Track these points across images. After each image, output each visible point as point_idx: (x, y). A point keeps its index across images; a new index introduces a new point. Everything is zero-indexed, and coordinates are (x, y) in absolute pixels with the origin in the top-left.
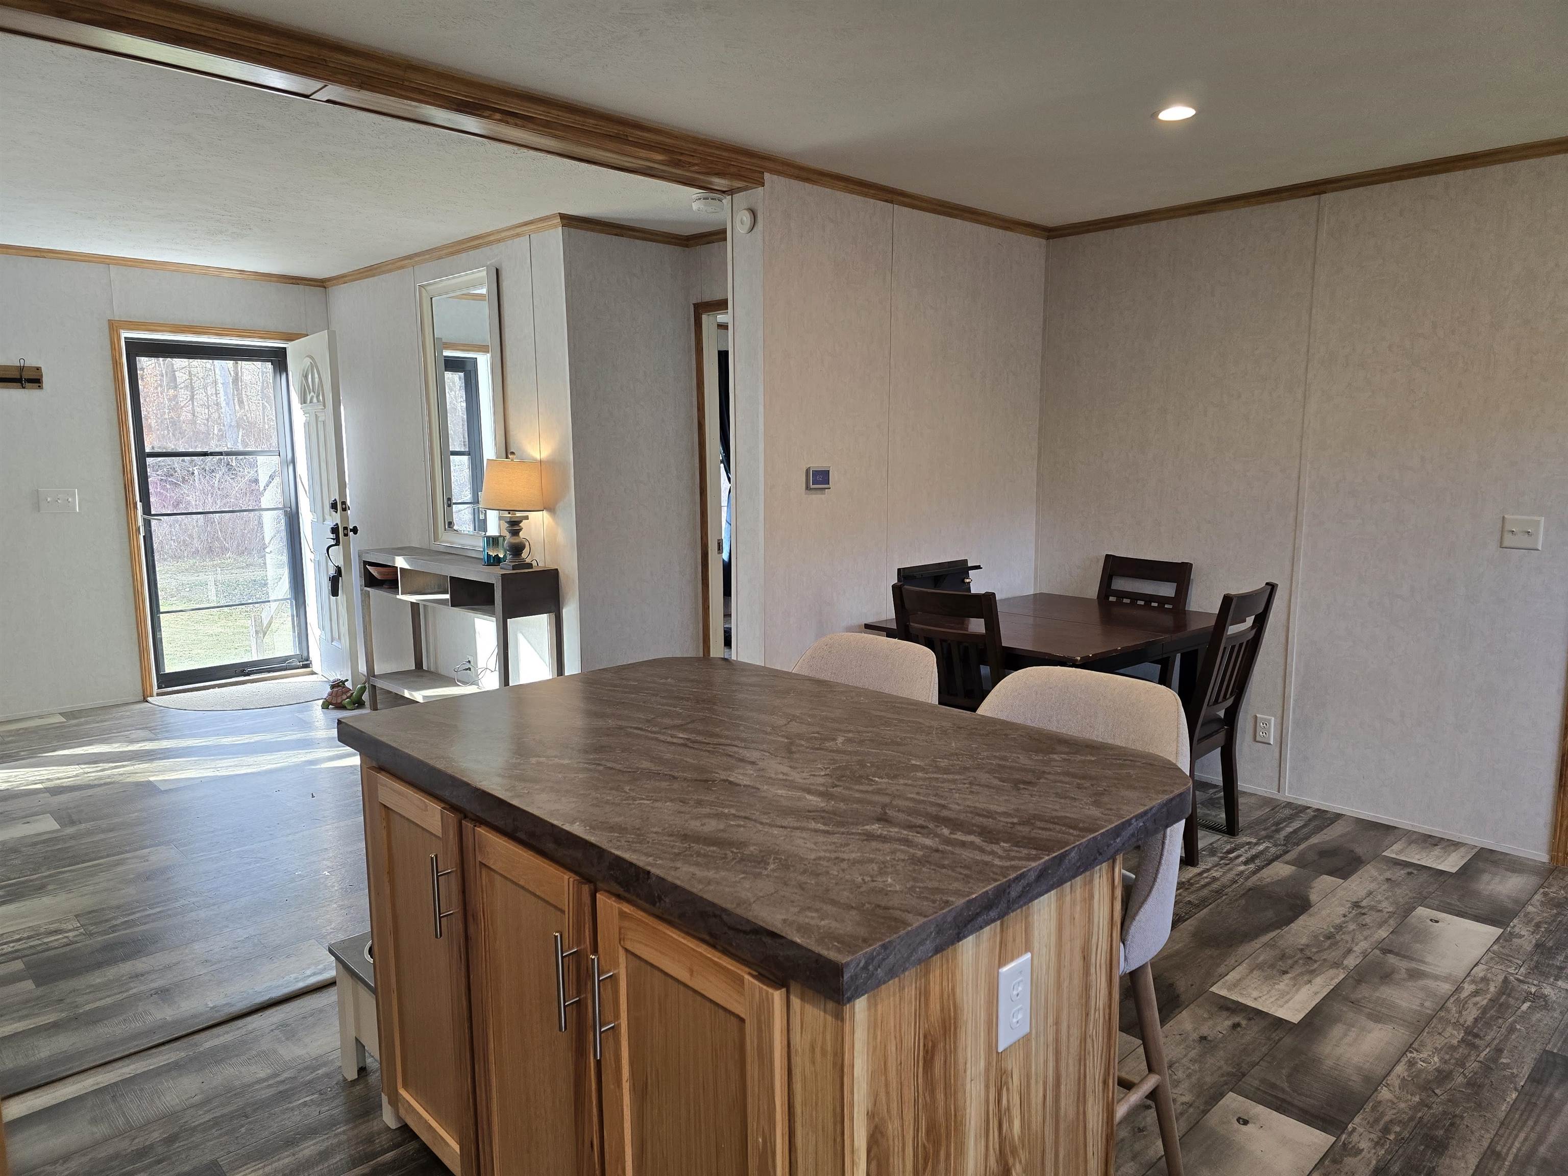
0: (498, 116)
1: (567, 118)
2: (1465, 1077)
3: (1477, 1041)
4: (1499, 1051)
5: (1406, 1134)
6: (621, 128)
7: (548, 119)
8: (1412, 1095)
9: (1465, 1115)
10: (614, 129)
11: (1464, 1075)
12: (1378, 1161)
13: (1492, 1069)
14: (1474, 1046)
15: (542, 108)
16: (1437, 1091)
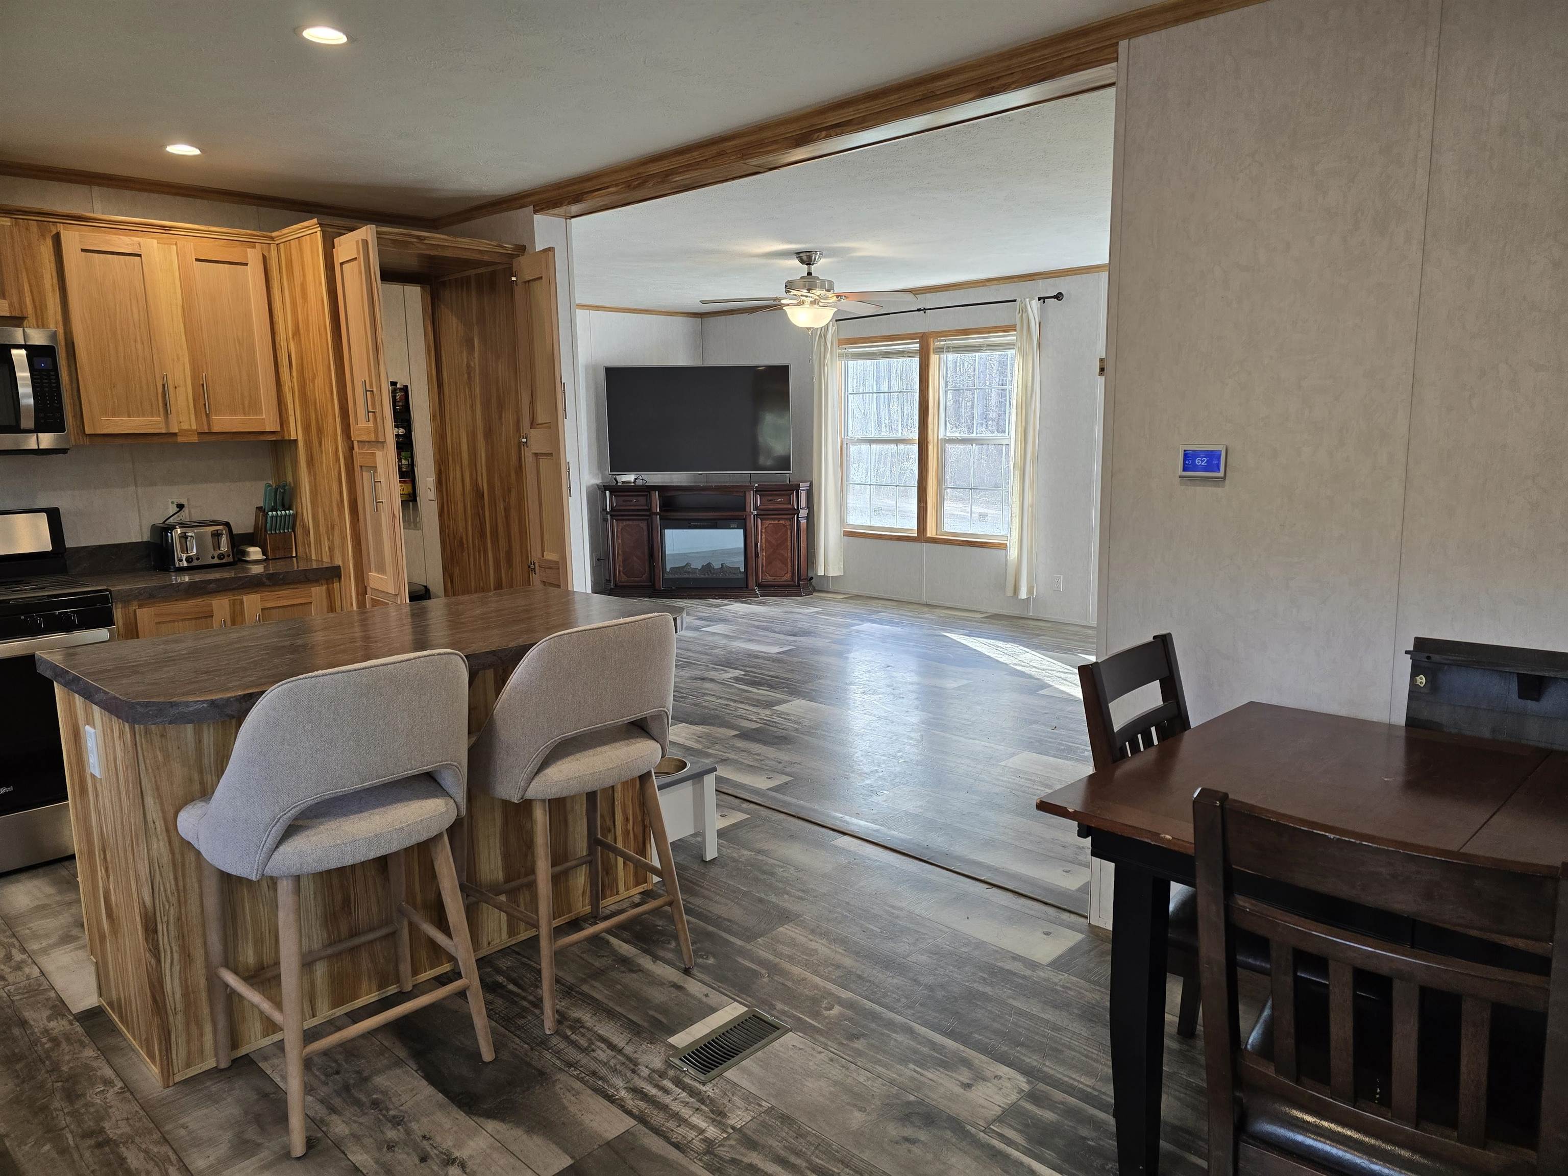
0: (824, 133)
1: (876, 105)
2: (56, 1109)
3: (92, 1142)
4: (63, 1151)
5: (39, 1048)
6: (922, 88)
7: (862, 115)
8: (71, 1068)
9: (18, 1089)
10: (919, 92)
11: (59, 1110)
12: (31, 1026)
13: (45, 1133)
14: (86, 1135)
15: (851, 109)
16: (60, 1084)
